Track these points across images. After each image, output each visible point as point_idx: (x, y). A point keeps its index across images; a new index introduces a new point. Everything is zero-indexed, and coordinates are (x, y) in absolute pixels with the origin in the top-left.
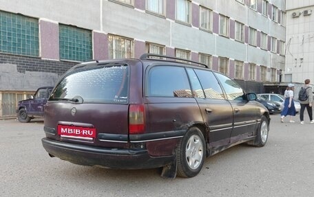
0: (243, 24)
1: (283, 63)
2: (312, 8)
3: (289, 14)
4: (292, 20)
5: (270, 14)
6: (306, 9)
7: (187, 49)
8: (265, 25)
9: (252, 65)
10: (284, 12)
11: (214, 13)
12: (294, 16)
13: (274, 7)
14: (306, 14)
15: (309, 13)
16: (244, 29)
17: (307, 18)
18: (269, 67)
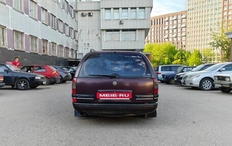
0: (55, 17)
1: (77, 46)
2: (93, 12)
3: (80, 13)
4: (81, 17)
5: (69, 11)
6: (90, 12)
7: (22, 31)
8: (67, 19)
9: (61, 46)
10: (76, 12)
11: (38, 6)
12: (83, 15)
13: (71, 7)
14: (90, 15)
15: (91, 14)
16: (56, 20)
17: (90, 17)
18: (70, 48)
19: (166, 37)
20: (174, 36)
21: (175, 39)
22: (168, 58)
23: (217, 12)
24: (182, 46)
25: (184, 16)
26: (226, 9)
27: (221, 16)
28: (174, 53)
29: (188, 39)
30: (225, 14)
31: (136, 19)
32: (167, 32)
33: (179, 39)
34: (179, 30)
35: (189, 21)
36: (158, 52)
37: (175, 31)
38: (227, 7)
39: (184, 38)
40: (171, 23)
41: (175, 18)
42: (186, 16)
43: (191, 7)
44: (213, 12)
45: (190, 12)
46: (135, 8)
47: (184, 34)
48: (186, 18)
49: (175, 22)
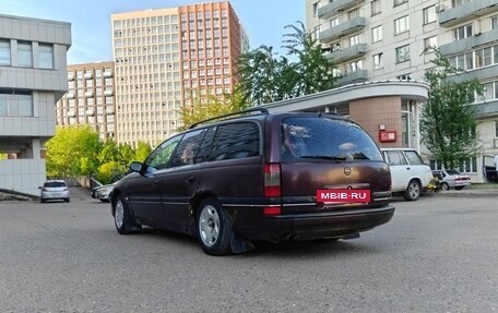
19: (72, 113)
20: (90, 112)
21: (91, 119)
22: (86, 159)
23: (172, 70)
24: (108, 135)
25: (107, 73)
26: (186, 67)
27: (179, 79)
28: (97, 148)
29: (120, 121)
30: (187, 76)
31: (32, 68)
32: (72, 103)
33: (101, 119)
34: (100, 101)
35: (119, 83)
36: (61, 145)
37: (91, 101)
38: (188, 63)
39: (110, 118)
40: (80, 85)
41: (89, 75)
42: (113, 73)
43: (122, 55)
44: (165, 71)
45: (120, 64)
46: (30, 43)
47: (110, 110)
48: (112, 77)
49: (90, 83)
